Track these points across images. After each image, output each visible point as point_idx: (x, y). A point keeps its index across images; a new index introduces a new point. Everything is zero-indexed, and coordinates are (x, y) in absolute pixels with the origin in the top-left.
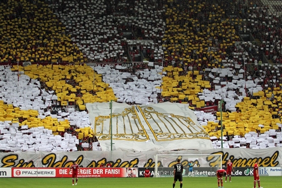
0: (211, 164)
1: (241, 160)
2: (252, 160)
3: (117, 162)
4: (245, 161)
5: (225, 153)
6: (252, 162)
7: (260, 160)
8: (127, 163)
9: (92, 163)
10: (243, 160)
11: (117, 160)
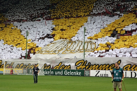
0: (77, 68)
1: (95, 66)
2: (103, 65)
3: (28, 65)
4: (98, 66)
5: (85, 61)
6: (103, 67)
7: (108, 66)
8: (33, 66)
9: (17, 65)
10: (96, 65)
11: (29, 64)
